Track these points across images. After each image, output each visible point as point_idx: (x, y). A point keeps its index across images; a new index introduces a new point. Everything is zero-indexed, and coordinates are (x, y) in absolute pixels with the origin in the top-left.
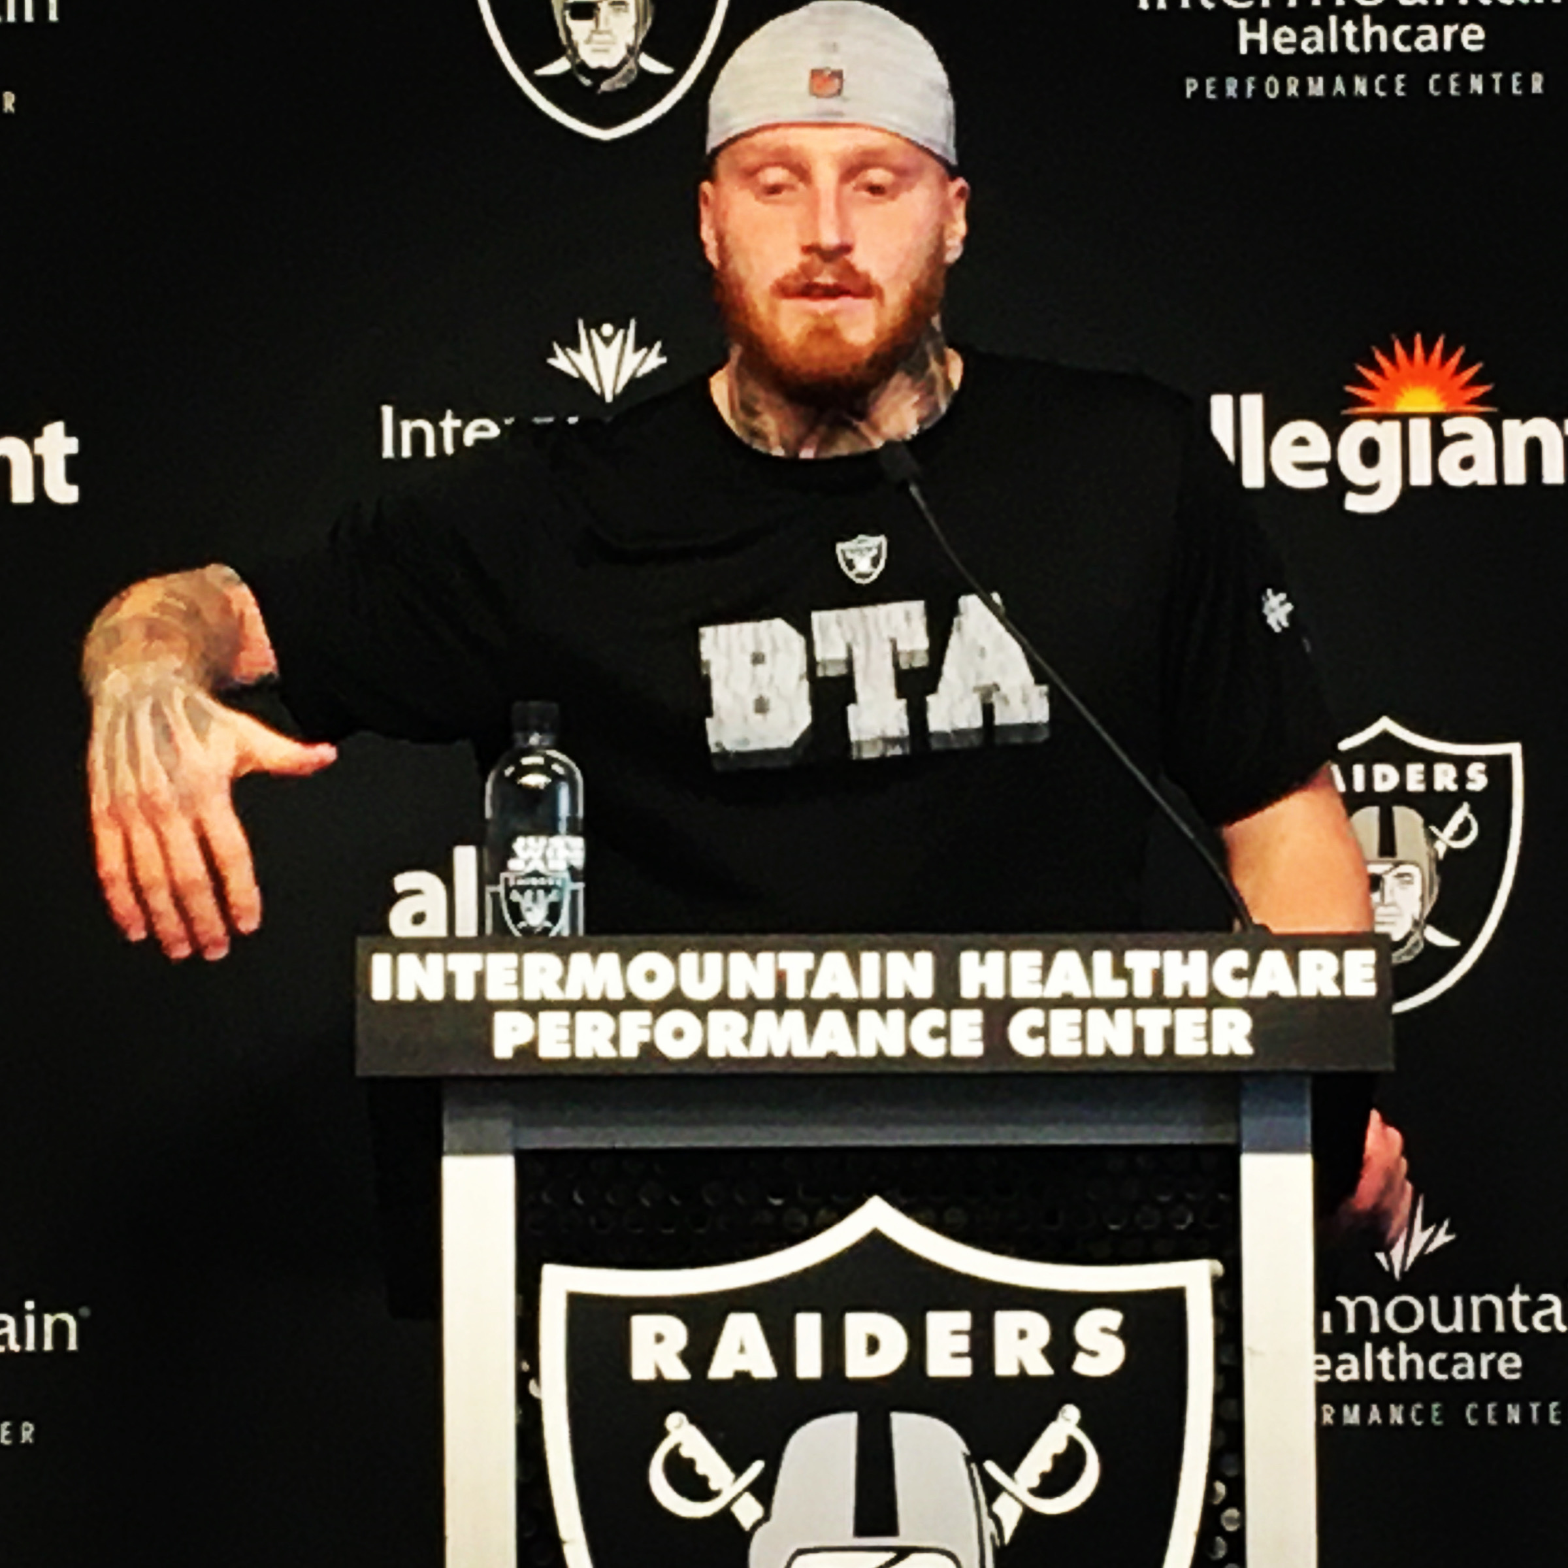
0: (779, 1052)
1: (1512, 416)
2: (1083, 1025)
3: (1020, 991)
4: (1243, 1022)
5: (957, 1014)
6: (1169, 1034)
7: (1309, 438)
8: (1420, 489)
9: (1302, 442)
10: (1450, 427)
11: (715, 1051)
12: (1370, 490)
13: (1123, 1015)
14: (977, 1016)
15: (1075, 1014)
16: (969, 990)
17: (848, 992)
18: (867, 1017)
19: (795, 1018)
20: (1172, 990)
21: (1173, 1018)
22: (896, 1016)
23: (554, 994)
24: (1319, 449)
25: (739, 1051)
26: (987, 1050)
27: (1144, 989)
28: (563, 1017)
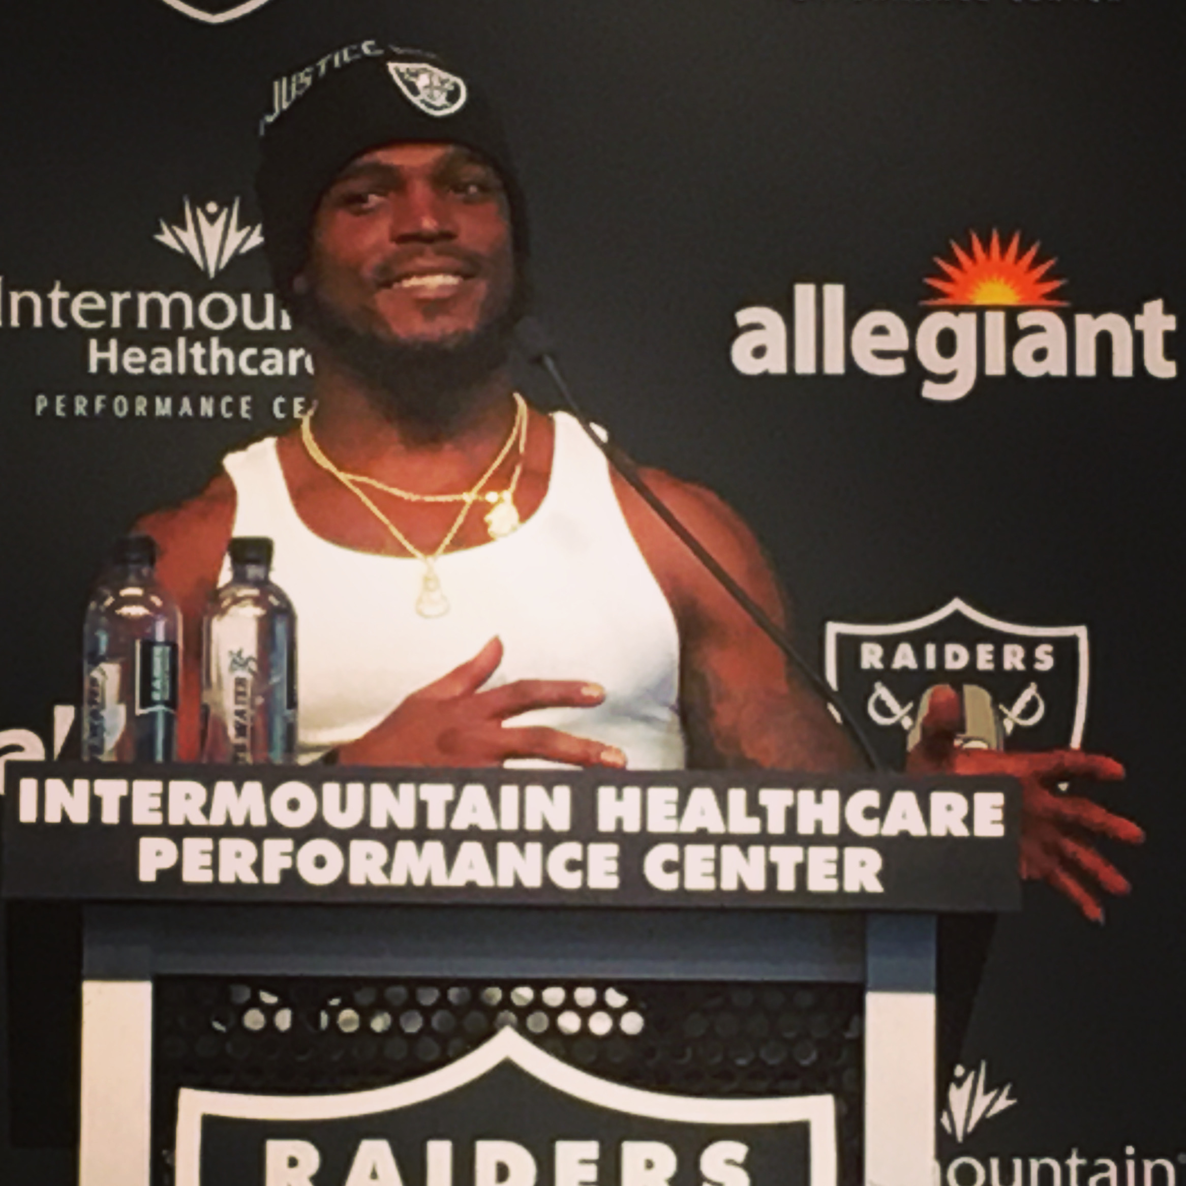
0: (419, 881)
1: (1083, 311)
2: (717, 862)
3: (656, 826)
4: (873, 859)
5: (593, 848)
6: (801, 870)
7: (889, 327)
8: (995, 379)
9: (880, 331)
10: (1025, 320)
11: (356, 878)
12: (947, 378)
13: (757, 851)
14: (612, 849)
15: (709, 850)
16: (606, 824)
17: (487, 823)
18: (506, 849)
19: (435, 849)
20: (805, 827)
21: (806, 856)
22: (534, 849)
23: (198, 820)
24: (898, 339)
25: (379, 879)
26: (623, 883)
27: (777, 826)
28: (207, 844)
